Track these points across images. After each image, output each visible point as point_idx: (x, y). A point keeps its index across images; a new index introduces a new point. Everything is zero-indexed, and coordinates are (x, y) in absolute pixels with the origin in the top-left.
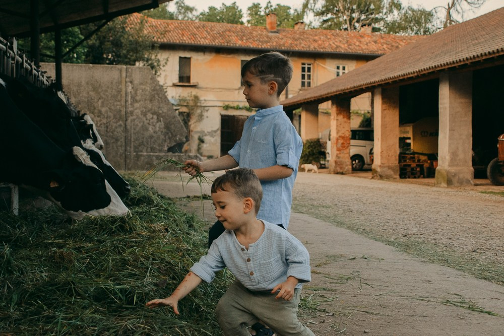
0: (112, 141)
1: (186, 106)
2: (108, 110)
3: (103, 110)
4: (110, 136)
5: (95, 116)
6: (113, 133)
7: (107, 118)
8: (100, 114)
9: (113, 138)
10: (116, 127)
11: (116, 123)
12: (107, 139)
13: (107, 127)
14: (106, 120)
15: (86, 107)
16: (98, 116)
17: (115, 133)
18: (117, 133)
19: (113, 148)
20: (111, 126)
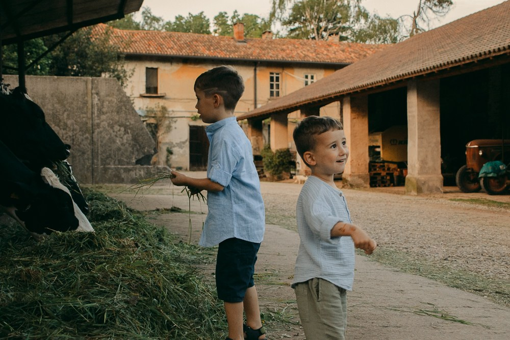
0: (79, 154)
1: (153, 117)
2: (74, 122)
3: (69, 122)
4: (76, 149)
5: (61, 129)
6: (79, 146)
7: (73, 130)
8: (65, 127)
9: (79, 151)
10: (82, 140)
11: (83, 135)
12: (74, 152)
13: (73, 140)
14: (72, 132)
15: (51, 120)
16: (64, 129)
17: (82, 146)
18: (84, 145)
19: (79, 162)
20: (77, 139)
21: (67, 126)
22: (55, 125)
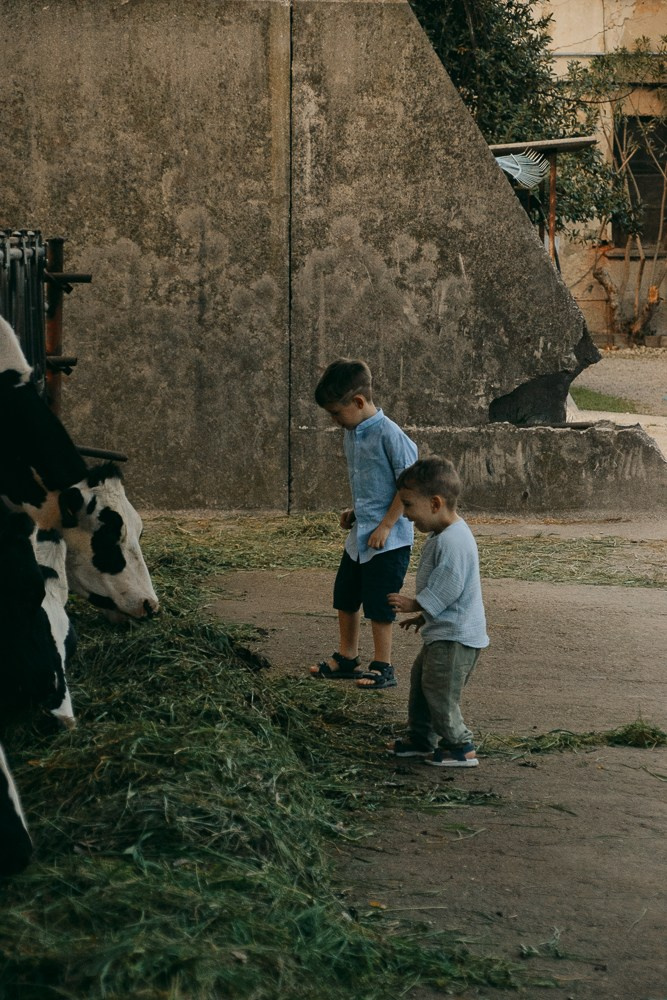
0: (226, 370)
1: (652, 87)
2: (209, 219)
3: (184, 218)
4: (215, 346)
5: (144, 250)
6: (229, 331)
7: (201, 258)
8: (166, 241)
9: (229, 353)
10: (245, 303)
11: (246, 282)
13: (202, 301)
14: (196, 266)
15: (99, 207)
16: (161, 251)
17: (242, 330)
18: (251, 328)
19: (231, 405)
20: (219, 298)
21: (175, 238)
22: (121, 233)
